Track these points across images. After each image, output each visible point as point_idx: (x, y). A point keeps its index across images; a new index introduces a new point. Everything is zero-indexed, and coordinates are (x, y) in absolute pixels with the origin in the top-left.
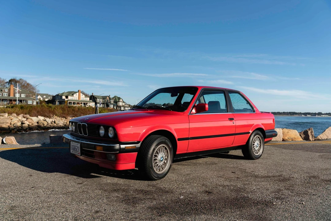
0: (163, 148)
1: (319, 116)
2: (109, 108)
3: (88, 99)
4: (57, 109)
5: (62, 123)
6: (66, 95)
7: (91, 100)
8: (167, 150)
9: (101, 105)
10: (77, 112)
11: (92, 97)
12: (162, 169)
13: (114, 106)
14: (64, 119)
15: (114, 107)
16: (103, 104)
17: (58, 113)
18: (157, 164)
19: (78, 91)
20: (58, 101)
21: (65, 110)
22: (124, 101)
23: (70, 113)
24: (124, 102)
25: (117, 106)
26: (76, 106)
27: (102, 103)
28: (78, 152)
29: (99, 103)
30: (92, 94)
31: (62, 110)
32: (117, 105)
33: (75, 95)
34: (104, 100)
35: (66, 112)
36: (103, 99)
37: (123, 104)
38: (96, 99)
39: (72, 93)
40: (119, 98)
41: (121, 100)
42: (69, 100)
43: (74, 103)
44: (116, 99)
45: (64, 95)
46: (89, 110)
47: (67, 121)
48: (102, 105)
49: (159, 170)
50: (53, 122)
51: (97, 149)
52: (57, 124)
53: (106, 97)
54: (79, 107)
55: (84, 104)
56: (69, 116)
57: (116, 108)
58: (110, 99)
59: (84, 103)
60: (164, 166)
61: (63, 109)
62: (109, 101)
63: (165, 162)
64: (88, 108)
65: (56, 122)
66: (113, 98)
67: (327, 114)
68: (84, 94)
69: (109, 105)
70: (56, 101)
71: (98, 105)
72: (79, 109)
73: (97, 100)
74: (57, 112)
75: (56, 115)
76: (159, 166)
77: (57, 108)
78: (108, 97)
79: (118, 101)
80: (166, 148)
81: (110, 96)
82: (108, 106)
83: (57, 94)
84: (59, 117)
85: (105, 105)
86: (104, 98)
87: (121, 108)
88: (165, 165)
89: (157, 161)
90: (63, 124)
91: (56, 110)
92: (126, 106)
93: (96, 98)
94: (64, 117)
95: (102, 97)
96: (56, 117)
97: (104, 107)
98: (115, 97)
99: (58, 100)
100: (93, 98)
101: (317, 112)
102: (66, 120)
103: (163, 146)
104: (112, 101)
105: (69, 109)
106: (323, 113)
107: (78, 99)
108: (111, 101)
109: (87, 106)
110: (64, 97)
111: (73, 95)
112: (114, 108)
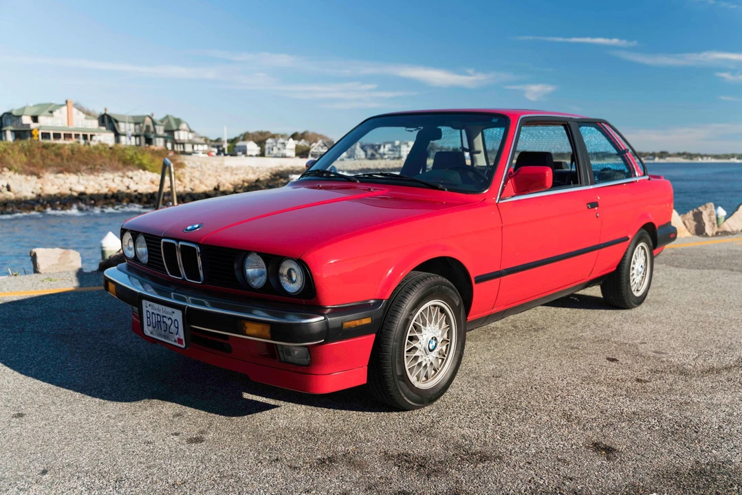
0: (434, 310)
1: (662, 161)
2: (152, 147)
3: (94, 124)
4: (10, 151)
5: (31, 190)
6: (33, 112)
7: (104, 126)
8: (447, 315)
9: (130, 139)
10: (67, 160)
11: (106, 117)
12: (433, 372)
13: (166, 142)
14: (35, 178)
15: (165, 145)
16: (136, 136)
17: (16, 162)
18: (419, 361)
19: (66, 101)
20: (12, 131)
21: (34, 156)
22: (192, 129)
23: (49, 162)
24: (191, 131)
25: (175, 142)
26: (65, 145)
27: (132, 135)
28: (176, 337)
29: (125, 135)
30: (106, 110)
31: (26, 155)
32: (173, 138)
33: (56, 113)
34: (137, 127)
35: (38, 158)
36: (136, 124)
37: (191, 136)
38: (116, 125)
39: (50, 109)
40: (178, 122)
41: (183, 126)
42: (41, 127)
43: (57, 136)
44: (169, 122)
45: (26, 112)
46: (100, 154)
47: (42, 184)
48: (133, 138)
49: (427, 377)
50: (5, 189)
51: (248, 331)
52: (15, 194)
53: (144, 117)
54: (71, 145)
55: (85, 137)
56: (47, 171)
57: (173, 147)
58: (154, 123)
59: (83, 135)
60: (440, 361)
61: (29, 152)
62: (152, 129)
63: (442, 350)
64: (96, 148)
65: (12, 187)
66: (162, 121)
67: (679, 155)
68: (81, 109)
69: (154, 141)
70: (5, 131)
71: (123, 139)
72: (72, 151)
73: (118, 126)
74: (12, 161)
75: (10, 169)
76: (426, 366)
77: (10, 149)
78: (148, 120)
79: (174, 127)
80: (442, 310)
81: (152, 115)
82: (149, 141)
83: (6, 110)
84: (20, 173)
85: (143, 139)
86: (138, 121)
87: (184, 148)
88: (443, 360)
89: (417, 353)
90: (33, 192)
91: (9, 154)
92: (197, 140)
93: (117, 122)
94: (32, 174)
95: (133, 117)
96: (11, 173)
97: (140, 145)
98: (167, 117)
99: (12, 128)
100: (108, 121)
101: (657, 151)
102: (38, 180)
103: (435, 306)
104: (160, 130)
105: (45, 151)
106: (671, 152)
107: (66, 125)
108: (157, 127)
109: (93, 143)
110: (26, 120)
111: (51, 112)
112: (167, 148)
